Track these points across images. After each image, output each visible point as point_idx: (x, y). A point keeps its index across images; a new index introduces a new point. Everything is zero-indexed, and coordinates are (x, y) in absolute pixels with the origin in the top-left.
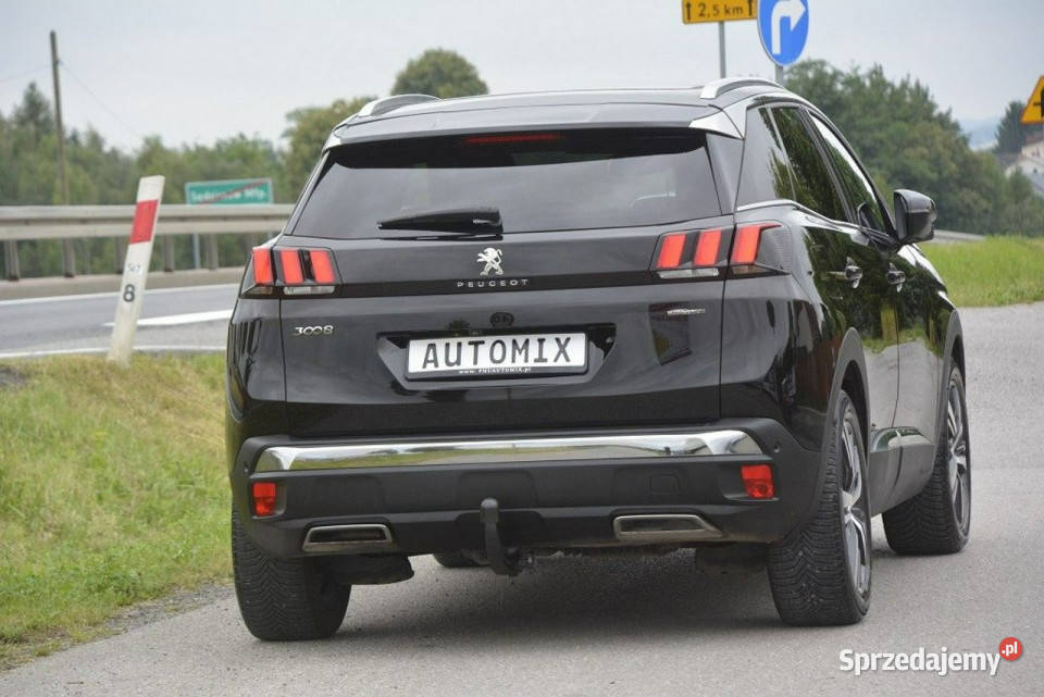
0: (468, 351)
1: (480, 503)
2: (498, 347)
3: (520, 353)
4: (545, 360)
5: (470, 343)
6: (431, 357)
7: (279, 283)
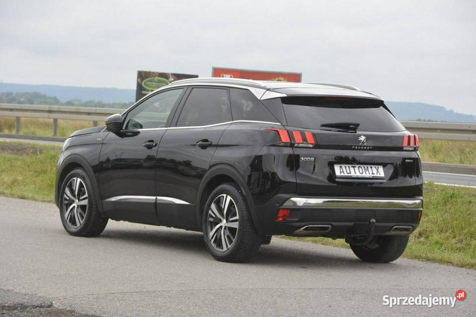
0: (352, 169)
2: (360, 169)
3: (367, 171)
4: (374, 174)
5: (352, 167)
6: (342, 171)
7: (293, 142)
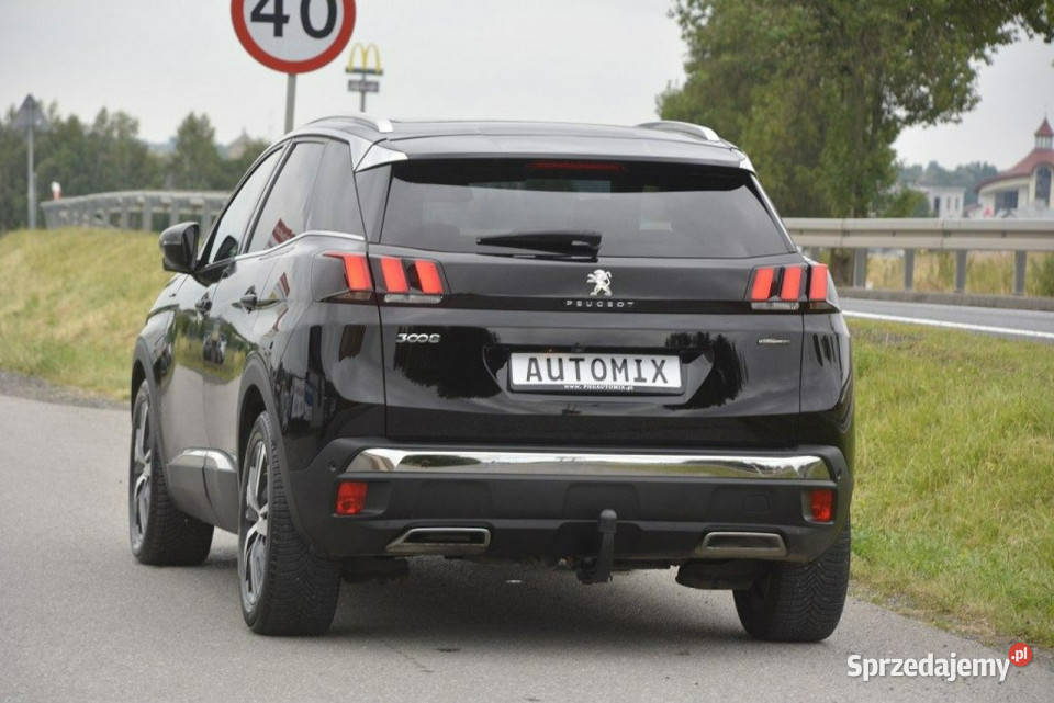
0: (569, 368)
1: (600, 512)
2: (598, 364)
3: (620, 372)
4: (645, 380)
5: (571, 359)
6: (534, 371)
7: (379, 290)
